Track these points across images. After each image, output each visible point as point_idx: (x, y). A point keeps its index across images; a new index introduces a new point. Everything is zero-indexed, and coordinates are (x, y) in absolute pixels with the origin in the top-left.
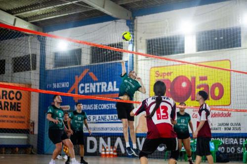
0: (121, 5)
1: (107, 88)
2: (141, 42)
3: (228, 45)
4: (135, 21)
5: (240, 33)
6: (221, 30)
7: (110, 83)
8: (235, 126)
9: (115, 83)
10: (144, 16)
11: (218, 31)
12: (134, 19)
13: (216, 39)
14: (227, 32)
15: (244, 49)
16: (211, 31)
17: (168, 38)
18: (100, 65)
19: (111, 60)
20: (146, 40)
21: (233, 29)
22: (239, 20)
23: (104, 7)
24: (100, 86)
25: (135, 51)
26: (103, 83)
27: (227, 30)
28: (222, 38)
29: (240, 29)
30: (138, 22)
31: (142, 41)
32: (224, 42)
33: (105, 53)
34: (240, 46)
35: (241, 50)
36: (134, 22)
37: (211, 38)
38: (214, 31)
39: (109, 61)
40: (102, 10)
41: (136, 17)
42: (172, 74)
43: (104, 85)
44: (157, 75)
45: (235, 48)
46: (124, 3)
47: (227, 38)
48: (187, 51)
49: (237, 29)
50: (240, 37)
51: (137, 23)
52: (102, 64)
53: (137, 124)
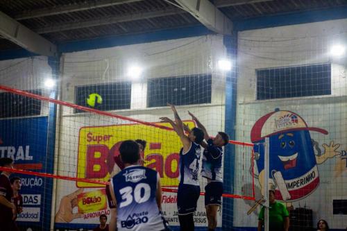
0: (41, 35)
1: (15, 156)
2: (68, 90)
3: (192, 99)
4: (61, 59)
5: (210, 82)
6: (183, 78)
7: (21, 148)
8: (198, 217)
9: (28, 147)
10: (74, 53)
11: (179, 79)
12: (60, 55)
13: (176, 90)
14: (192, 81)
15: (215, 106)
16: (170, 79)
17: (107, 86)
18: (6, 121)
19: (24, 115)
20: (76, 87)
21: (201, 78)
22: (209, 63)
23: (16, 36)
24: (6, 152)
25: (58, 99)
26: (10, 148)
27: (192, 78)
28: (184, 89)
29: (210, 76)
30: (66, 60)
31: (70, 88)
32: (187, 95)
33: (15, 103)
34: (210, 102)
35: (211, 108)
36: (59, 60)
37: (170, 88)
38: (174, 78)
39: (20, 115)
40: (13, 40)
41: (63, 54)
42: (111, 138)
43: (12, 151)
44: (89, 139)
45: (201, 105)
46: (46, 32)
47: (192, 89)
48: (133, 106)
49: (205, 77)
50: (210, 88)
51: (63, 62)
52: (10, 120)
53: (58, 209)
